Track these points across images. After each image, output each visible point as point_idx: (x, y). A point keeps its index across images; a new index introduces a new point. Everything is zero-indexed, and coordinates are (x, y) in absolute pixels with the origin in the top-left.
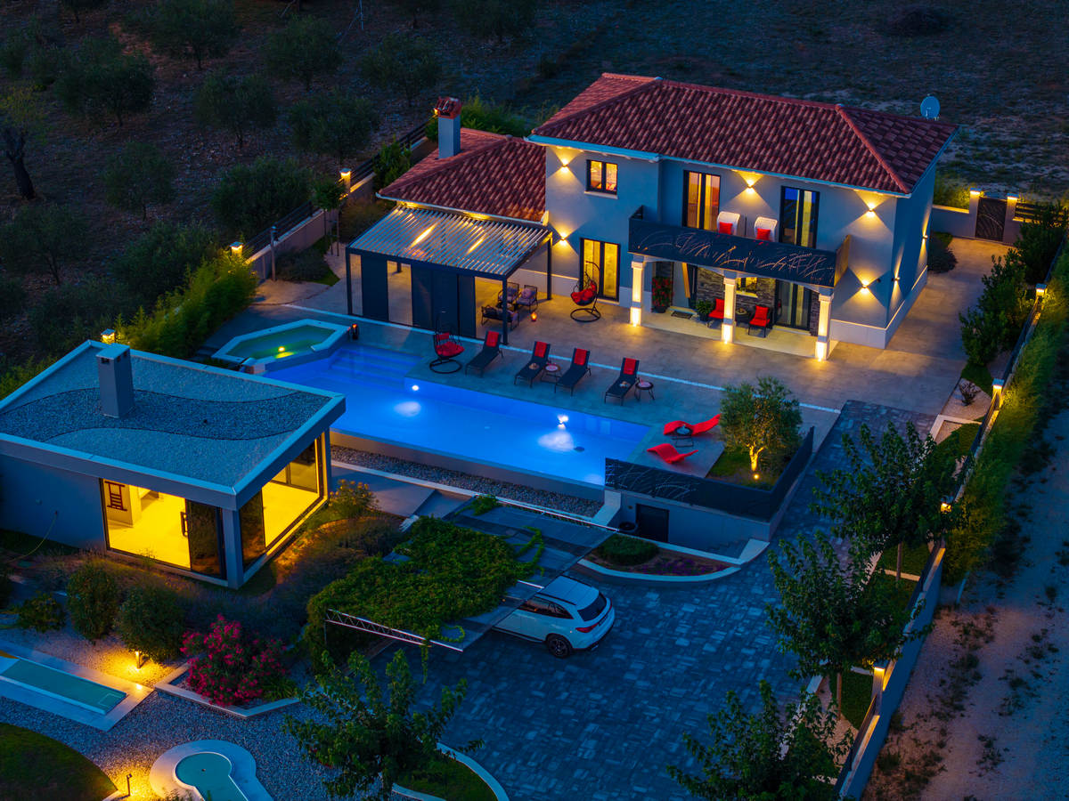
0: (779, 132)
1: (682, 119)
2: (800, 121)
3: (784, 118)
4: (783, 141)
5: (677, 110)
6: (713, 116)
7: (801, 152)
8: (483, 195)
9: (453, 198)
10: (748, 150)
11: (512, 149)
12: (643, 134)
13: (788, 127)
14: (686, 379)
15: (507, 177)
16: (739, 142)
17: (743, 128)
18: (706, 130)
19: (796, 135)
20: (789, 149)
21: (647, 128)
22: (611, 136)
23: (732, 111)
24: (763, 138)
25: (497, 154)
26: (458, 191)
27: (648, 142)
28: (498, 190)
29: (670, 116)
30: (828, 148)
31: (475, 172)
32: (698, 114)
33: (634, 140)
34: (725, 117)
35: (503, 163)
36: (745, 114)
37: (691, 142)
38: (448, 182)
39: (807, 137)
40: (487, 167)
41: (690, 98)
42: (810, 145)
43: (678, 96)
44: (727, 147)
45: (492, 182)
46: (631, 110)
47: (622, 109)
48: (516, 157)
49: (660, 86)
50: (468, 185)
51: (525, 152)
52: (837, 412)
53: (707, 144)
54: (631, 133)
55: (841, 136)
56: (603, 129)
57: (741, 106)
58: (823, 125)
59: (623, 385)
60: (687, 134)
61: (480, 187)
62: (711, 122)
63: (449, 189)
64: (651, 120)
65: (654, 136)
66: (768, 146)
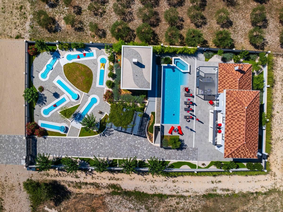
0: (236, 133)
1: (236, 115)
2: (240, 136)
3: (240, 133)
4: (233, 134)
5: (238, 113)
6: (238, 121)
7: (231, 138)
8: (223, 81)
9: (221, 76)
10: (230, 129)
11: (236, 81)
12: (230, 109)
13: (237, 134)
14: (195, 124)
15: (228, 83)
16: (232, 127)
17: (236, 126)
18: (234, 120)
19: (235, 136)
20: (231, 136)
21: (232, 109)
22: (228, 104)
23: (240, 123)
24: (234, 131)
25: (234, 79)
26: (223, 76)
27: (228, 111)
28: (224, 83)
29: (236, 113)
30: (233, 143)
31: (228, 77)
32: (238, 117)
33: (228, 108)
34: (238, 123)
35: (232, 81)
36: (240, 126)
37: (230, 118)
38: (225, 74)
39: (235, 138)
40: (230, 79)
41: (242, 115)
42: (233, 139)
43: (242, 113)
44: (230, 125)
45: (226, 81)
46: (236, 105)
47: (236, 104)
48: (234, 83)
49: (244, 108)
50: (225, 77)
51: (236, 84)
52: (194, 147)
53: (230, 121)
54: (230, 107)
55: (237, 144)
56: (230, 102)
57: (242, 125)
58: (239, 140)
59: (188, 117)
60: (232, 117)
61: (224, 80)
62: (236, 121)
63: (223, 75)
64: (234, 110)
65: (230, 111)
66: (232, 132)
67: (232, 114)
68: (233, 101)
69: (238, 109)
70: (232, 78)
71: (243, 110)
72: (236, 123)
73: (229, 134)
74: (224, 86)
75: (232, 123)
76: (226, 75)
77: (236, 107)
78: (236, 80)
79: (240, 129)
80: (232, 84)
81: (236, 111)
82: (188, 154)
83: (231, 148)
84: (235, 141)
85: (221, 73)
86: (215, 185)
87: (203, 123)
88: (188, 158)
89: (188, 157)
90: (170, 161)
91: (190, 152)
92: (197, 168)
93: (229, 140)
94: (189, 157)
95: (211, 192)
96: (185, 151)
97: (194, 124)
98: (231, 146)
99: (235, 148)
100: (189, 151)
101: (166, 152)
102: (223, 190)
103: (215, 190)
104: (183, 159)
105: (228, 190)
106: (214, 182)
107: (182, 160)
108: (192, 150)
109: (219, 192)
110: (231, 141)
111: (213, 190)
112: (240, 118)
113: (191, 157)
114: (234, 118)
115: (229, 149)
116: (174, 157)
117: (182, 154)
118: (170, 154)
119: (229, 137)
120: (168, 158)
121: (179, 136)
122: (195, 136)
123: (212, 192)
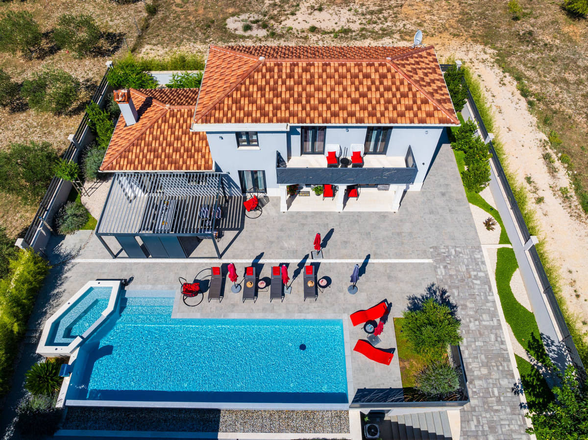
3: (356, 76)
7: (378, 102)
8: (168, 156)
9: (149, 162)
10: (343, 108)
11: (173, 115)
12: (269, 108)
13: (361, 83)
14: (336, 258)
15: (178, 139)
16: (335, 102)
17: (333, 89)
18: (310, 96)
19: (369, 89)
20: (370, 101)
21: (270, 102)
22: (248, 114)
23: (320, 77)
24: (349, 96)
25: (165, 121)
26: (150, 156)
27: (275, 115)
28: (177, 150)
29: (281, 89)
30: (394, 95)
31: (156, 138)
32: (299, 83)
33: (265, 114)
34: (318, 82)
35: (172, 127)
36: (330, 77)
37: (304, 108)
38: (142, 150)
39: (377, 89)
40: (162, 133)
41: (288, 71)
42: (382, 95)
43: (280, 71)
44: (329, 108)
45: (170, 144)
46: (253, 89)
47: (247, 89)
48: (178, 121)
49: (265, 64)
50: (155, 150)
51: (182, 115)
52: (431, 261)
53: (314, 108)
54: (261, 108)
55: (398, 83)
56: (240, 109)
57: (324, 71)
58: (383, 76)
59: (310, 284)
60: (298, 102)
61: (163, 150)
62: (310, 89)
63: (144, 156)
64: (269, 95)
65: (277, 108)
66: (355, 102)
67: (286, 102)
68: (236, 102)
69: (268, 83)
70: (159, 127)
71: (270, 70)
72: (319, 89)
73: (363, 108)
74: (187, 150)
75: (322, 101)
76: (148, 144)
77: (261, 89)
78: (168, 116)
79: (342, 76)
80: (181, 127)
81: (273, 89)
82: (463, 280)
83: (415, 102)
84: (388, 89)
85: (140, 162)
86: (547, 194)
87: (332, 231)
88: (478, 282)
89: (475, 282)
90: (516, 356)
91: (453, 272)
92: (509, 246)
93: (386, 109)
94: (476, 277)
95: (577, 203)
96: (456, 292)
97: (338, 261)
98: (408, 101)
99: (414, 90)
100: (451, 276)
101: (480, 378)
102: (553, 171)
103: (564, 191)
104: (489, 298)
105: (547, 157)
106: (537, 196)
107: (494, 302)
108: (445, 267)
109: (564, 180)
110: (389, 101)
111: (567, 197)
112: (300, 77)
113: (474, 270)
114: (300, 95)
115: (419, 108)
116: (493, 337)
117: (468, 304)
118: (483, 357)
119: (374, 108)
120: (505, 364)
121: (396, 321)
122: (387, 258)
123: (575, 201)
